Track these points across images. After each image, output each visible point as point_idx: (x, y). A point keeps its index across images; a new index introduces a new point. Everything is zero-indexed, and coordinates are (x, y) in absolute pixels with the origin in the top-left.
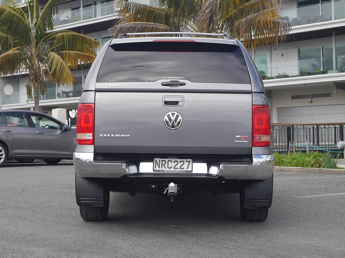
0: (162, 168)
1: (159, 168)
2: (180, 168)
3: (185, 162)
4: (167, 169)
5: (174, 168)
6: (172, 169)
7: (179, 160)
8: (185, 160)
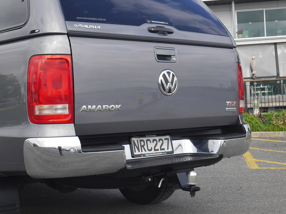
0: (142, 151)
1: (139, 151)
2: (161, 149)
3: (164, 140)
4: (148, 152)
5: (155, 150)
6: (153, 151)
7: (157, 138)
8: (163, 138)
